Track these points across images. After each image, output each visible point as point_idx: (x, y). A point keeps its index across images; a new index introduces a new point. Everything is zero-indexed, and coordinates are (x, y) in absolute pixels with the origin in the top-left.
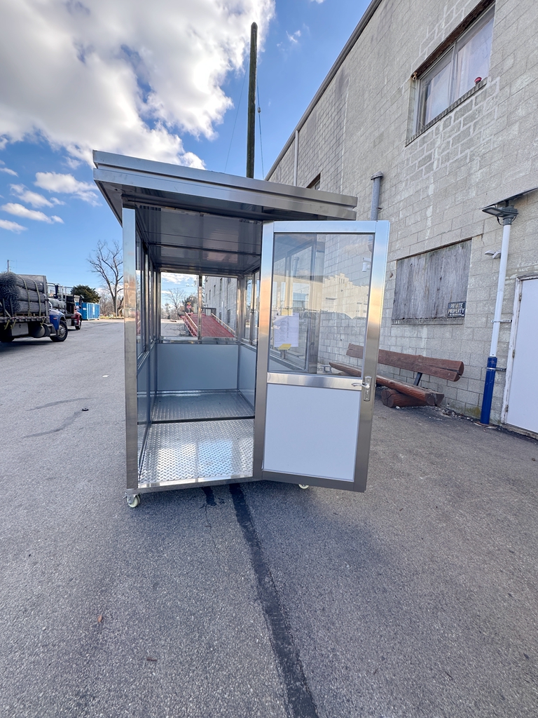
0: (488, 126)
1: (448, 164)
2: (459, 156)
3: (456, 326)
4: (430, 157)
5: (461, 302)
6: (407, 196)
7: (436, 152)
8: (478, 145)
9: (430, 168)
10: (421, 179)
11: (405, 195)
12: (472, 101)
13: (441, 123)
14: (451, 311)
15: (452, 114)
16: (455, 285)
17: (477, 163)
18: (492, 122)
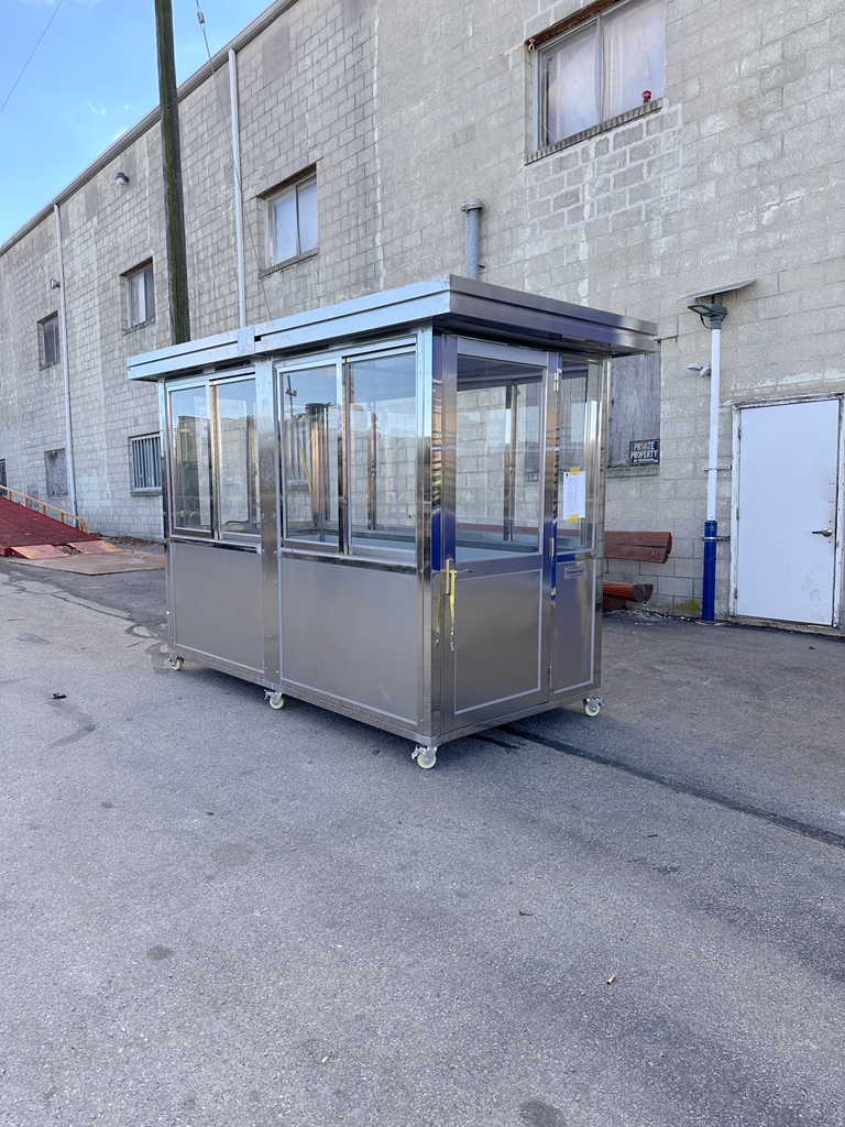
0: (670, 172)
1: (610, 215)
2: (628, 207)
3: (647, 478)
4: (575, 195)
5: (651, 441)
6: (536, 252)
7: (587, 192)
8: (658, 198)
9: (577, 214)
10: (561, 229)
11: (532, 251)
12: (641, 125)
13: (591, 144)
14: (635, 454)
15: (610, 135)
16: (638, 413)
17: (658, 226)
18: (677, 169)
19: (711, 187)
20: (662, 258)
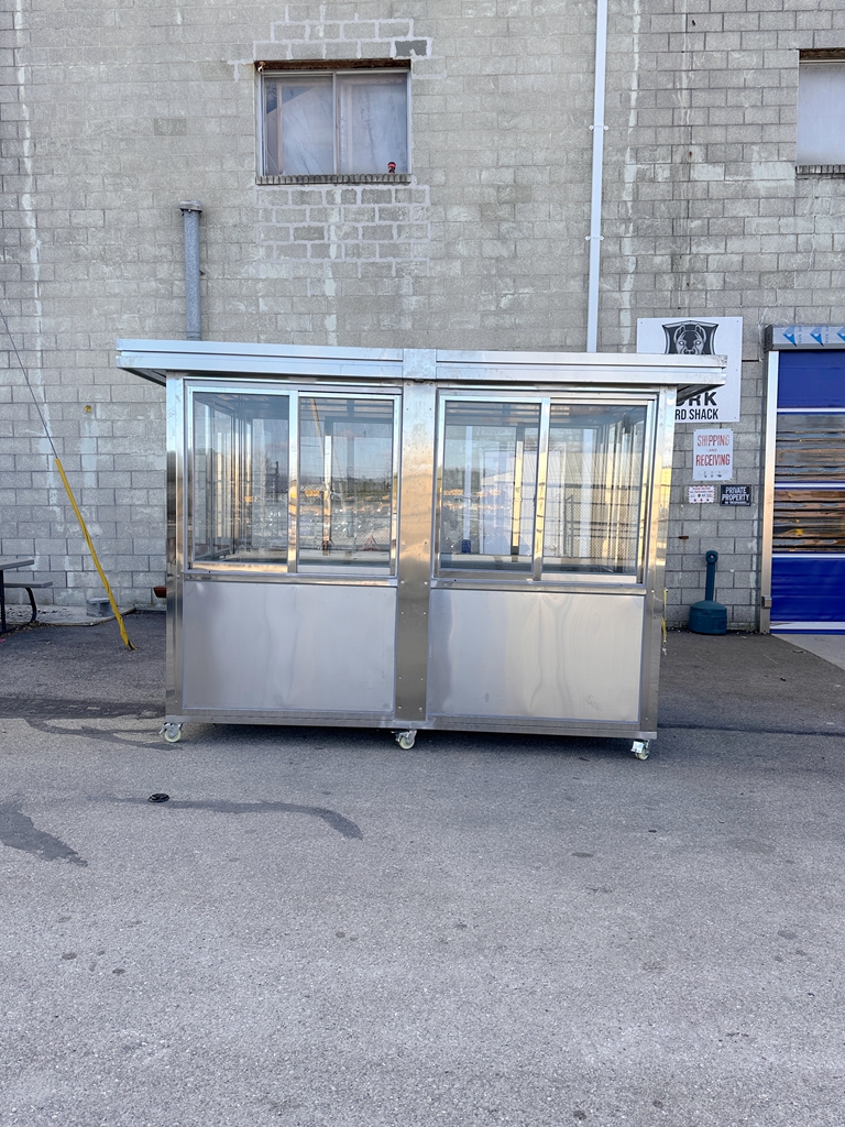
0: (419, 241)
1: (360, 261)
2: (377, 259)
4: (320, 233)
6: (273, 275)
7: (333, 233)
8: (408, 260)
9: (322, 251)
10: (304, 260)
11: (267, 272)
12: (389, 190)
13: (338, 190)
15: (359, 189)
17: (408, 284)
18: (425, 240)
19: (457, 265)
20: (413, 314)
